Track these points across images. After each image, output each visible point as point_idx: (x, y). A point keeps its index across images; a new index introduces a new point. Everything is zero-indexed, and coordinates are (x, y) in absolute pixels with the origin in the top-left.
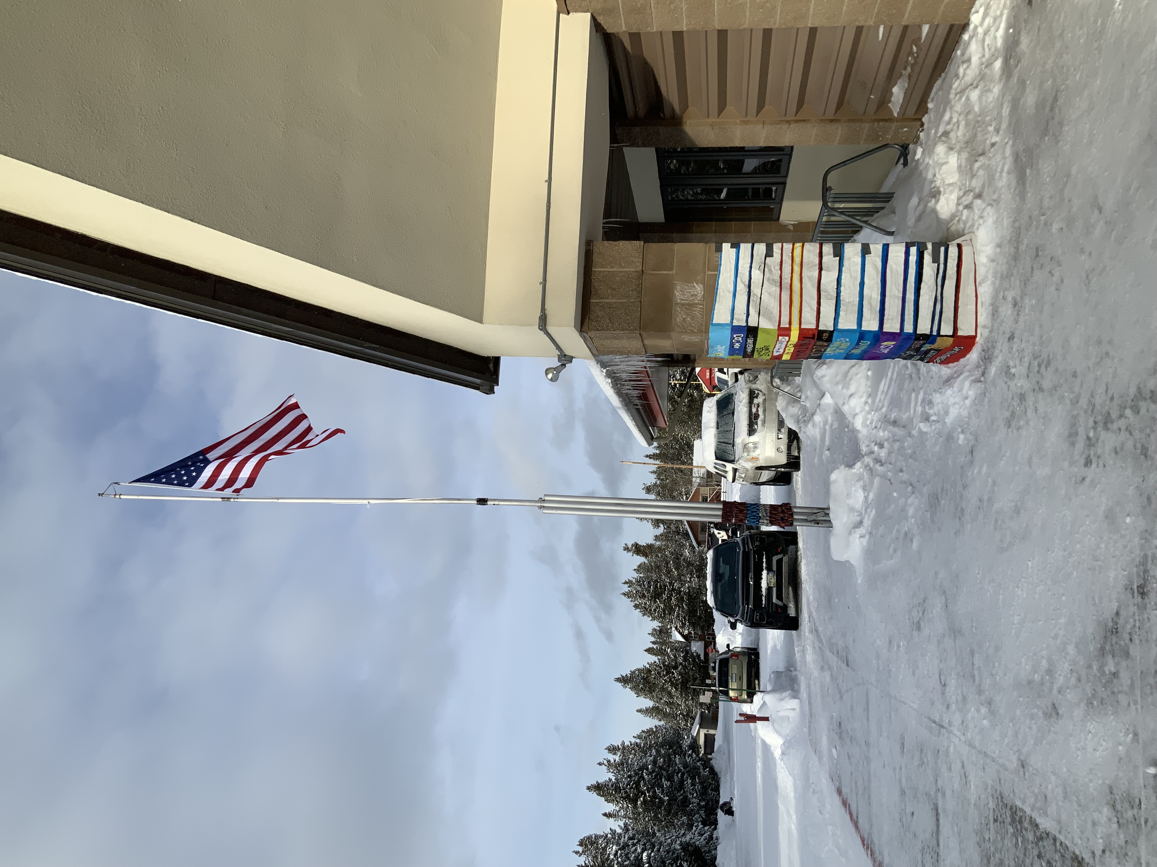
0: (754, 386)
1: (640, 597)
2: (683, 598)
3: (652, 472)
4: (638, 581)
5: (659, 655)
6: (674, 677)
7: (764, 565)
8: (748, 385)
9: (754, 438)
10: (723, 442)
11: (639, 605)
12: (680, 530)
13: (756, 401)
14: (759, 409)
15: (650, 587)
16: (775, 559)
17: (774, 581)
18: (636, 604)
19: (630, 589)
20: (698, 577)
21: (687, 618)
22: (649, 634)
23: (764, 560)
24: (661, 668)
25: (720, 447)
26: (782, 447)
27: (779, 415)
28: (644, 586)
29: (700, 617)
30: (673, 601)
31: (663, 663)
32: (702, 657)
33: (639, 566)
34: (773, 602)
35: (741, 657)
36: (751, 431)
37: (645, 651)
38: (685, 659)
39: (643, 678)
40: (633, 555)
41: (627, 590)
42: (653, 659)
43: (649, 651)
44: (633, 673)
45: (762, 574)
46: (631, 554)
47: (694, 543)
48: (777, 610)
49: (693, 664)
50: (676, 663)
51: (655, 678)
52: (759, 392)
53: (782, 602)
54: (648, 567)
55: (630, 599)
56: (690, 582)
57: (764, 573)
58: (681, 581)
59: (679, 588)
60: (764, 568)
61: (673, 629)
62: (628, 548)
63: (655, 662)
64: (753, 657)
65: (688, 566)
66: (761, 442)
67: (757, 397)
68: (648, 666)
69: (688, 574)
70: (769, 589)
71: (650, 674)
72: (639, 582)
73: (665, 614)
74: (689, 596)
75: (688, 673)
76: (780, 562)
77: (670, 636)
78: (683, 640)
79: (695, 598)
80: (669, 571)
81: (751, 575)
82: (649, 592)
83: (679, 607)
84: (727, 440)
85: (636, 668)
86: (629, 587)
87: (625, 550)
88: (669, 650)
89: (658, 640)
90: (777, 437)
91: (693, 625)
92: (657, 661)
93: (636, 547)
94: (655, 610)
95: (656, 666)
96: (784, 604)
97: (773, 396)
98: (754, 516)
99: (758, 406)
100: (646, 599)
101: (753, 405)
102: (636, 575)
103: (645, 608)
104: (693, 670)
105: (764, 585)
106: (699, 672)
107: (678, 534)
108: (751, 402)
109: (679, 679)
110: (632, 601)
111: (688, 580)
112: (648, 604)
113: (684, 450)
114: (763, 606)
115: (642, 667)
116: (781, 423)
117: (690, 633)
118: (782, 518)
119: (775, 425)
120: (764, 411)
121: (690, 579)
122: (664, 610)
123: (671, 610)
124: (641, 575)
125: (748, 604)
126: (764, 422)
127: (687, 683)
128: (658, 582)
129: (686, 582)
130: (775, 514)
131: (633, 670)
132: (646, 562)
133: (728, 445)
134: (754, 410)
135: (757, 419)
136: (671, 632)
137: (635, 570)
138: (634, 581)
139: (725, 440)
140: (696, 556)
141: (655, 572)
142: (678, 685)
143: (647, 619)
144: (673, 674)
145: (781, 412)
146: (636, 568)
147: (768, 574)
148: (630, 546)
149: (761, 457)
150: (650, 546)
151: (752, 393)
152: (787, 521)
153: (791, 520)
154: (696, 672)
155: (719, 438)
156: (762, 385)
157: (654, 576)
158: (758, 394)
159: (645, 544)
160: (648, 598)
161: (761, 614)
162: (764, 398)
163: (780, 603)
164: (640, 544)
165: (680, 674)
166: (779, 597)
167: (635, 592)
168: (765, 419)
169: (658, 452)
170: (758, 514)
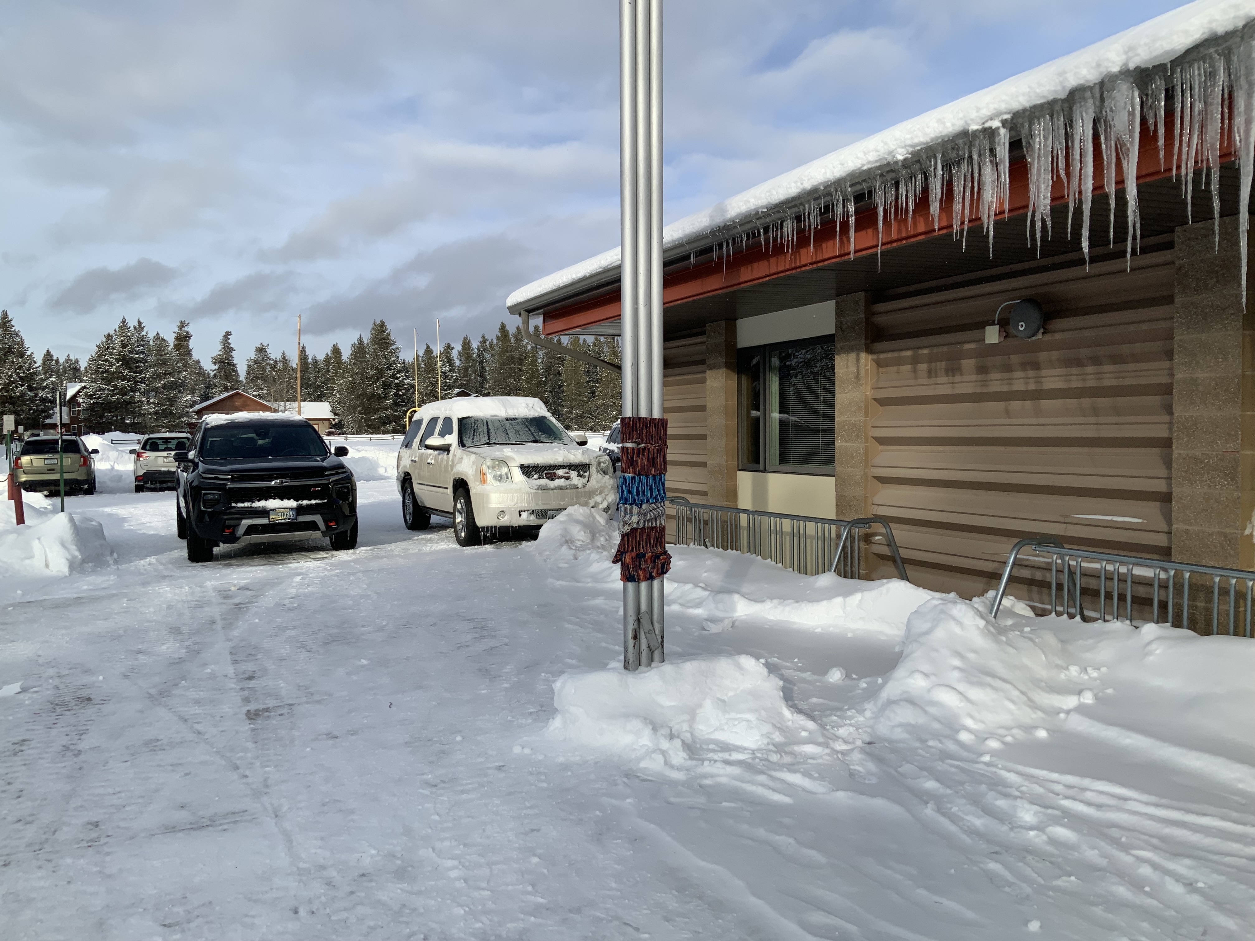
0: (593, 469)
1: (122, 341)
2: (126, 395)
3: (284, 354)
4: (143, 338)
5: (43, 368)
6: (17, 387)
7: (305, 502)
8: (593, 462)
9: (518, 475)
10: (488, 430)
11: (111, 340)
12: (212, 389)
13: (574, 474)
14: (563, 480)
15: (137, 354)
16: (317, 518)
17: (281, 519)
18: (112, 336)
19: (132, 328)
20: (156, 413)
21: (100, 401)
22: (68, 356)
23: (313, 502)
24: (28, 370)
25: (480, 424)
26: (506, 517)
27: (560, 509)
28: (138, 346)
29: (102, 417)
30: (121, 383)
31: (35, 373)
32: (48, 421)
33: (163, 339)
34: (242, 519)
35: (83, 469)
36: (527, 470)
37: (48, 351)
38: (44, 400)
39: (10, 348)
40: (174, 332)
41: (129, 325)
42: (39, 360)
43: (48, 354)
44: (17, 334)
45: (289, 499)
46: (177, 330)
47: (197, 407)
48: (229, 527)
49: (38, 410)
50: (37, 389)
51: (13, 362)
52: (587, 478)
53: (244, 535)
54: (163, 351)
55: (117, 330)
56: (149, 403)
57: (292, 503)
58: (149, 391)
59: (139, 390)
60: (300, 502)
61: (83, 385)
62: (183, 326)
63: (35, 362)
64: (86, 487)
65: (169, 400)
66: (513, 486)
67: (579, 475)
68: (28, 353)
69: (158, 399)
70: (265, 513)
71: (17, 357)
72: (142, 340)
73: (102, 372)
74: (130, 402)
75: (25, 405)
76: (313, 526)
77: (70, 380)
78: (68, 397)
79: (127, 410)
80: (160, 377)
81: (287, 482)
82: (131, 352)
83: (113, 391)
84: (494, 434)
85: (24, 337)
86: (135, 328)
87: (181, 322)
88: (54, 380)
89: (61, 367)
90: (523, 509)
91: (91, 408)
92: (37, 365)
93: (186, 337)
94: (106, 360)
95: (30, 364)
96: (239, 538)
97: (583, 500)
98: (643, 492)
99: (567, 478)
100: (121, 349)
101: (567, 470)
102: (151, 336)
103: (108, 347)
104: (30, 410)
105: (272, 504)
106: (28, 418)
107: (207, 387)
108: (572, 467)
109: (15, 393)
110: (115, 331)
111: (151, 401)
112: (114, 351)
113: (315, 391)
114: (233, 505)
115: (27, 346)
116: (544, 515)
117: (79, 405)
118: (644, 555)
119: (540, 507)
120: (561, 488)
121: (152, 403)
122: (106, 372)
123: (109, 381)
124: (151, 343)
125: (233, 480)
126: (545, 489)
127: (10, 404)
128: (144, 364)
129: (148, 397)
130: (648, 541)
131: (21, 334)
132: (170, 349)
133: (486, 435)
134: (560, 472)
135: (547, 478)
136: (75, 382)
137: (158, 334)
138: (144, 333)
139: (492, 431)
140: (183, 408)
141: (158, 360)
142: (7, 391)
143: (93, 350)
144: (22, 385)
145: (564, 512)
146: (161, 335)
147: (292, 509)
148: (186, 329)
149: (487, 487)
150: (189, 353)
151: (583, 468)
152: (637, 568)
153: (639, 575)
154: (27, 414)
155: (492, 422)
156: (597, 482)
157: (151, 359)
158: (584, 477)
159: (190, 347)
160: (121, 352)
161: (217, 502)
162: (580, 486)
163: (241, 530)
164: (191, 341)
165: (23, 395)
166: (252, 529)
167: (129, 334)
168: (548, 489)
169: (310, 360)
170: (648, 501)
